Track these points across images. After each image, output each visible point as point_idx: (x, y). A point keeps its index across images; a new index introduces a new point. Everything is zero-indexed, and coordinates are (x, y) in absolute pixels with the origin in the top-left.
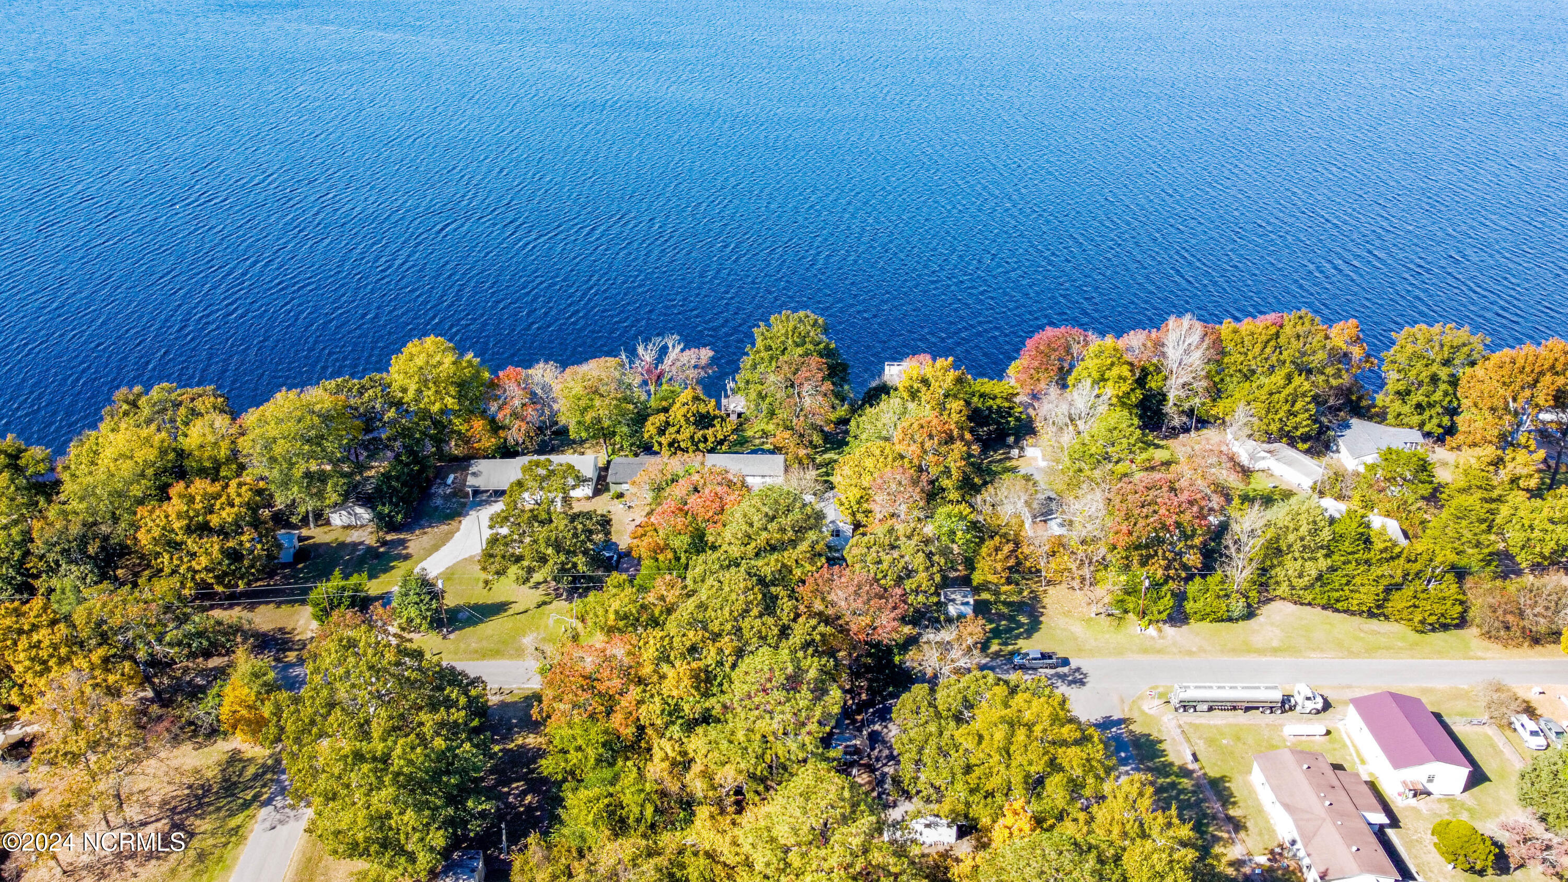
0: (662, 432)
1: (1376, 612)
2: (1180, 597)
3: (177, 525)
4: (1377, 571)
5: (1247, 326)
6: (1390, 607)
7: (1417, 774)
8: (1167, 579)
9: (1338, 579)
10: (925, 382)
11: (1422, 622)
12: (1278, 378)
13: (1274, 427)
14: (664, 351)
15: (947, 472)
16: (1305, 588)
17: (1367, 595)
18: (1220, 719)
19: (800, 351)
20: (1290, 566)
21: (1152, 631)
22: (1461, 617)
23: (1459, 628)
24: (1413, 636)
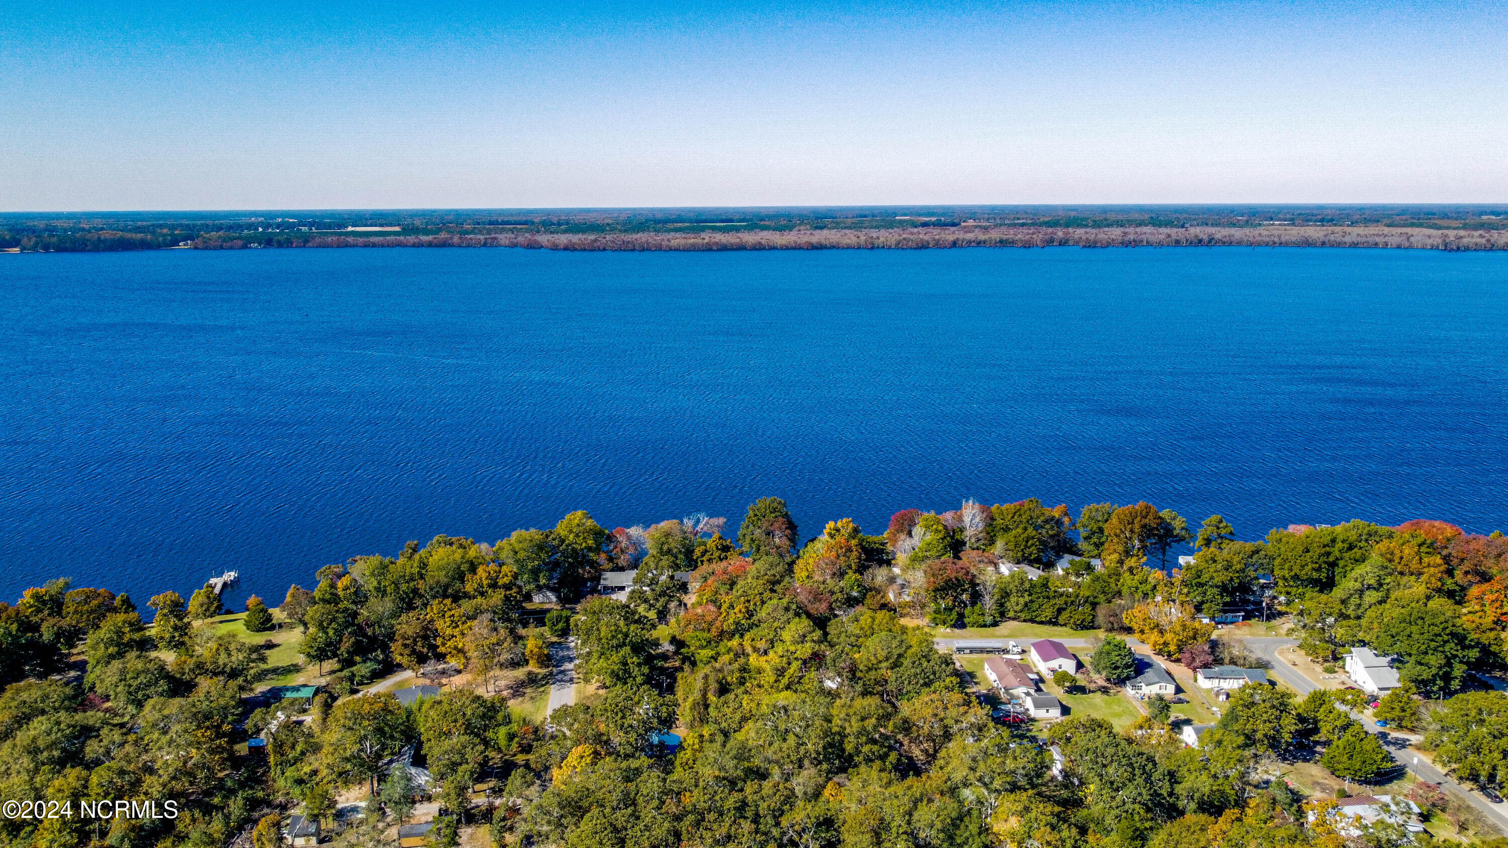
0: (703, 555)
1: (1053, 622)
2: (961, 616)
3: (485, 582)
4: (1053, 602)
5: (1006, 506)
6: (1061, 619)
7: (1054, 664)
8: (955, 606)
9: (1035, 606)
10: (838, 530)
11: (1075, 623)
12: (1020, 530)
13: (1020, 554)
14: (698, 521)
15: (850, 567)
16: (1021, 611)
17: (1048, 613)
18: (974, 656)
19: (773, 515)
20: (1013, 599)
21: (948, 630)
22: (1092, 621)
23: (1093, 628)
24: (1072, 631)
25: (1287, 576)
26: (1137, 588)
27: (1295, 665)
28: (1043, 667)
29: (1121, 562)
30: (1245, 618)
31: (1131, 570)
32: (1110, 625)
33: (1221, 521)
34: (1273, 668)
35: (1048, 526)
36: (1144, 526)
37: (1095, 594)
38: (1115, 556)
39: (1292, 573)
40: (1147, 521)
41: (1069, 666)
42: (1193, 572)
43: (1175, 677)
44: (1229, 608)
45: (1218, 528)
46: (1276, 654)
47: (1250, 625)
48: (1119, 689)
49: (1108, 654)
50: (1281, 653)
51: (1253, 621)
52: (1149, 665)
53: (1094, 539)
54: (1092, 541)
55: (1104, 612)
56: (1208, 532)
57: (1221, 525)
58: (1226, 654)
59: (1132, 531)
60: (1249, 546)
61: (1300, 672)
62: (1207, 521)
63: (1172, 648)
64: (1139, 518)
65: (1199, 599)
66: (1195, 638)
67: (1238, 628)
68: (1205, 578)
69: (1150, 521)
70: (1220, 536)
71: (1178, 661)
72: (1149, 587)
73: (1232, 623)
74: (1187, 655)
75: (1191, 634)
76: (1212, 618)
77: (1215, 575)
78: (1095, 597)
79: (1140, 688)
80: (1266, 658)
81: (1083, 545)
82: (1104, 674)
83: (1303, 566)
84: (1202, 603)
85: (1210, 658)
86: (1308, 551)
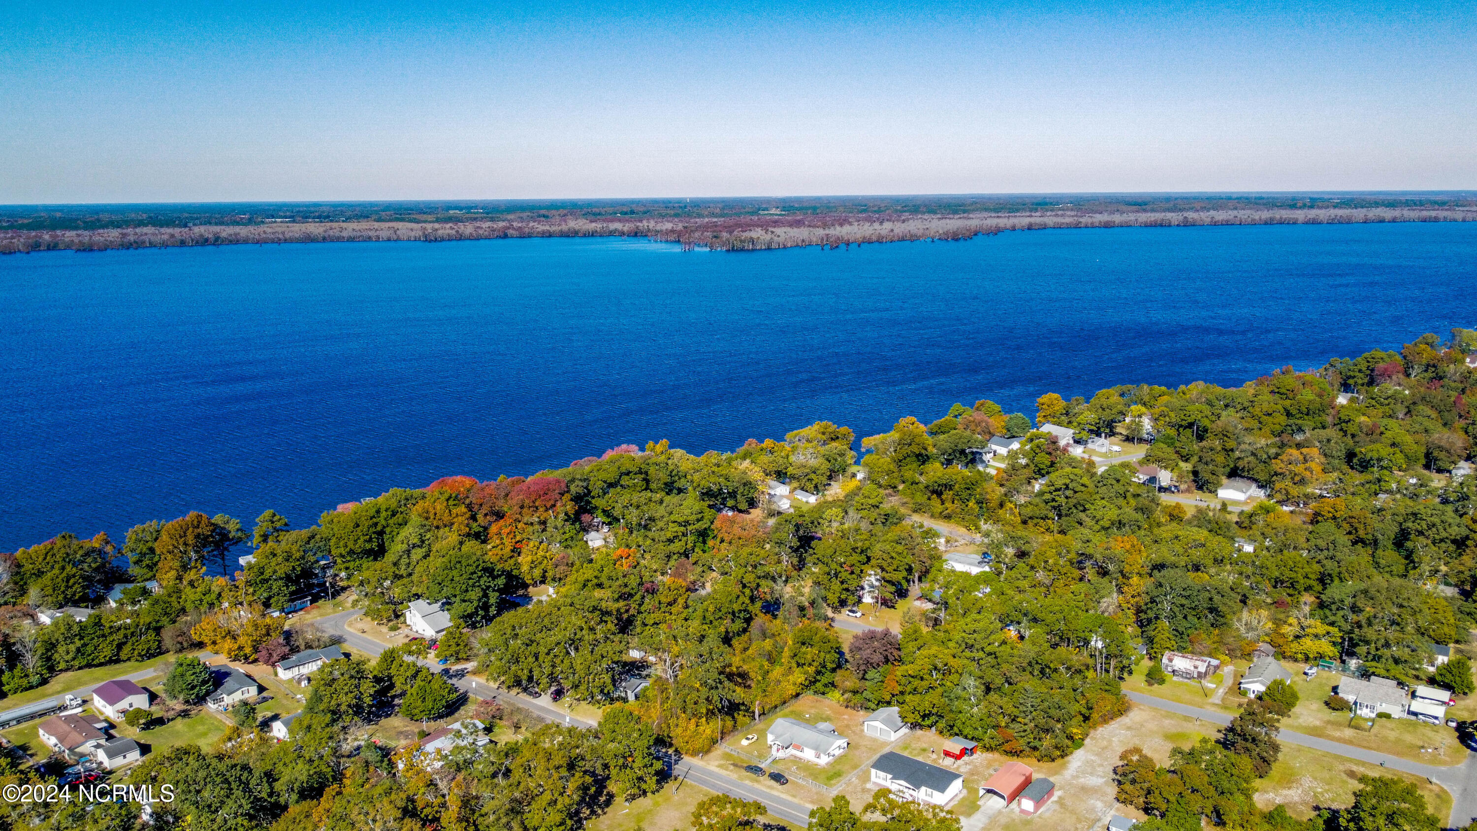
1: (115, 660)
4: (110, 639)
5: (33, 549)
6: (123, 655)
7: (124, 704)
9: (90, 649)
11: (139, 655)
12: (56, 571)
13: (61, 598)
16: (74, 659)
17: (107, 652)
18: (23, 725)
20: (61, 649)
22: (159, 647)
23: (161, 653)
24: (137, 663)
25: (344, 553)
26: (201, 600)
27: (364, 632)
28: (110, 712)
29: (180, 578)
30: (312, 602)
31: (191, 584)
32: (179, 646)
33: (274, 515)
34: (345, 641)
35: (89, 560)
36: (197, 536)
37: (157, 618)
38: (173, 574)
39: (348, 549)
40: (200, 530)
41: (140, 701)
42: (255, 570)
43: (256, 678)
44: (295, 596)
45: (273, 522)
46: (346, 627)
47: (318, 607)
48: (200, 708)
49: (182, 675)
50: (350, 625)
51: (320, 602)
52: (227, 674)
53: (147, 561)
54: (144, 564)
55: (170, 634)
56: (264, 528)
57: (276, 518)
58: (301, 640)
59: (185, 544)
60: (305, 533)
61: (370, 638)
62: (261, 518)
63: (248, 650)
64: (191, 529)
65: (266, 595)
66: (268, 634)
67: (308, 612)
68: (268, 573)
69: (205, 530)
70: (276, 530)
71: (255, 661)
72: (214, 596)
73: (301, 609)
74: (264, 652)
75: (264, 631)
76: (282, 610)
77: (277, 568)
78: (158, 621)
79: (222, 700)
80: (337, 633)
81: (134, 570)
82: (181, 697)
83: (356, 541)
84: (270, 598)
85: (287, 649)
86: (358, 526)
